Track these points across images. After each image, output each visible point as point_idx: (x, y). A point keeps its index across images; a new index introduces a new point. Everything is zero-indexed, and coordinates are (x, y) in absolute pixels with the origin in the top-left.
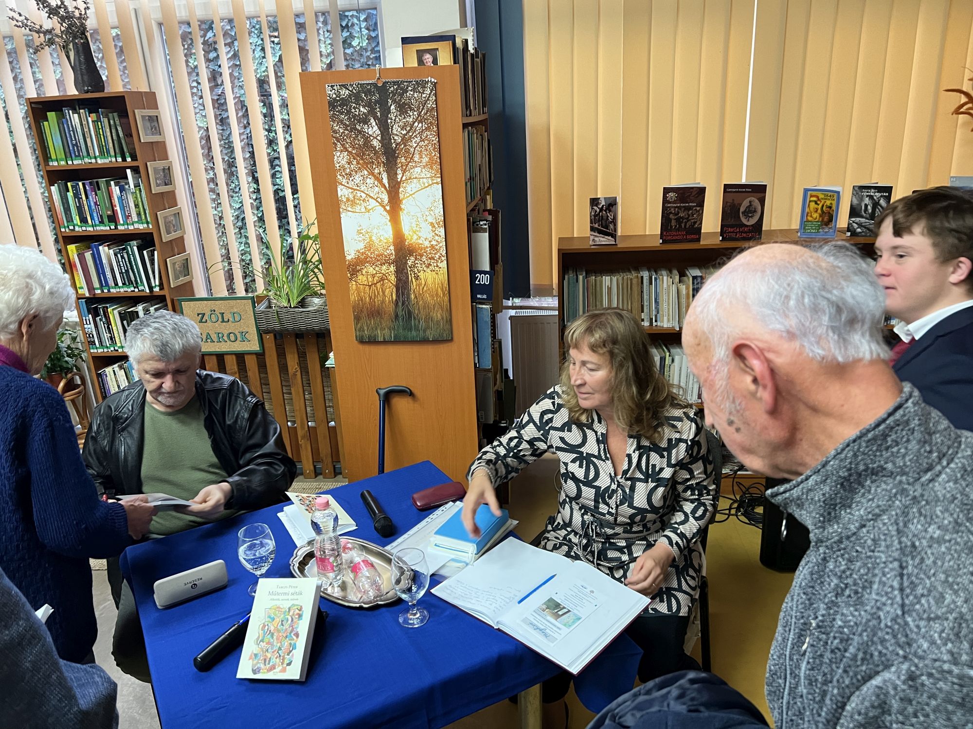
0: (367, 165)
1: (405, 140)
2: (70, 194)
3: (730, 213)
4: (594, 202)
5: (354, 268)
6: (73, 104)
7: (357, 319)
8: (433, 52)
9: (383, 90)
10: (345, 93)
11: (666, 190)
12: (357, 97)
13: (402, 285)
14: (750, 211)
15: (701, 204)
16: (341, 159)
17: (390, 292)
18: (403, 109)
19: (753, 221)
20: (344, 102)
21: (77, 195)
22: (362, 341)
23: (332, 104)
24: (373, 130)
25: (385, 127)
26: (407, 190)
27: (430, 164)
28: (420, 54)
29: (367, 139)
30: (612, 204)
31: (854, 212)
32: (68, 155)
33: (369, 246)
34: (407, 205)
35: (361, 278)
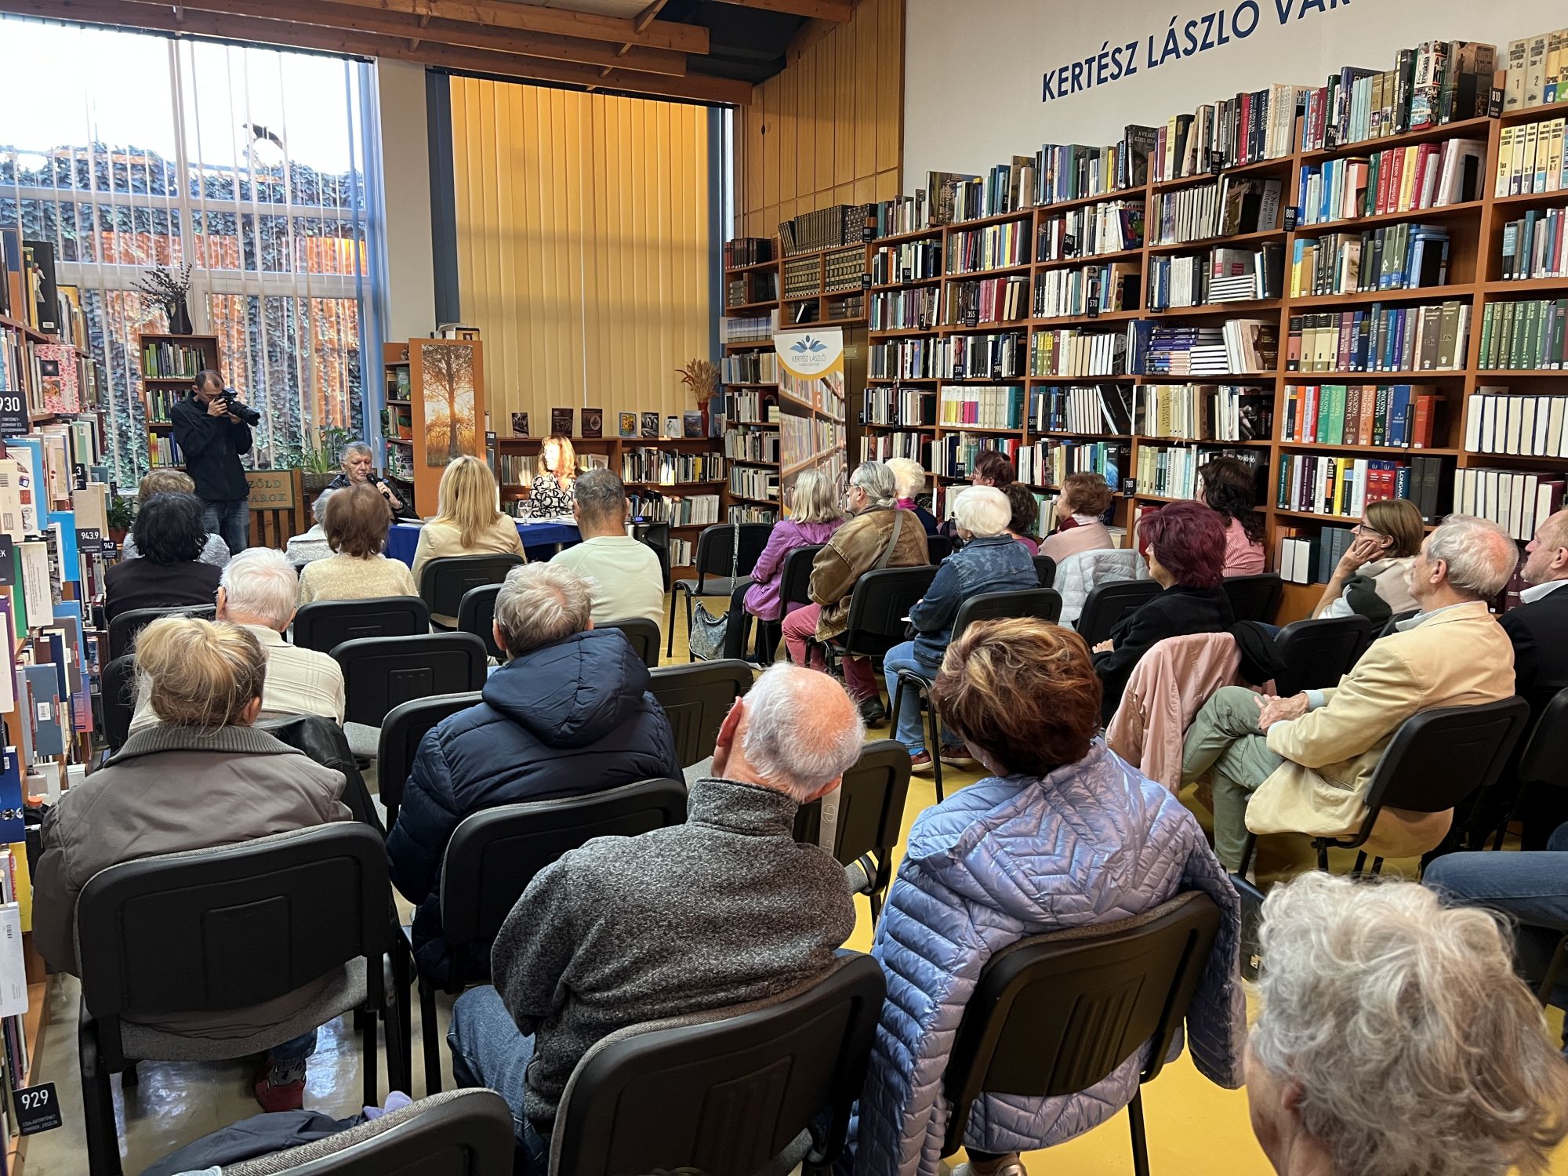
0: (439, 381)
1: (458, 371)
2: (160, 399)
3: (585, 423)
4: (514, 415)
5: (430, 428)
6: (169, 340)
7: (429, 454)
8: (471, 335)
9: (448, 349)
10: (431, 348)
11: (553, 410)
12: (436, 351)
13: (453, 437)
14: (595, 423)
15: (572, 418)
16: (426, 377)
17: (447, 441)
18: (457, 357)
19: (597, 428)
20: (430, 352)
21: (166, 399)
22: (430, 465)
23: (424, 353)
24: (443, 365)
25: (449, 365)
26: (457, 393)
27: (469, 382)
28: (465, 335)
29: (440, 369)
30: (525, 416)
31: (643, 426)
32: (160, 372)
33: (438, 418)
34: (457, 399)
35: (433, 434)
